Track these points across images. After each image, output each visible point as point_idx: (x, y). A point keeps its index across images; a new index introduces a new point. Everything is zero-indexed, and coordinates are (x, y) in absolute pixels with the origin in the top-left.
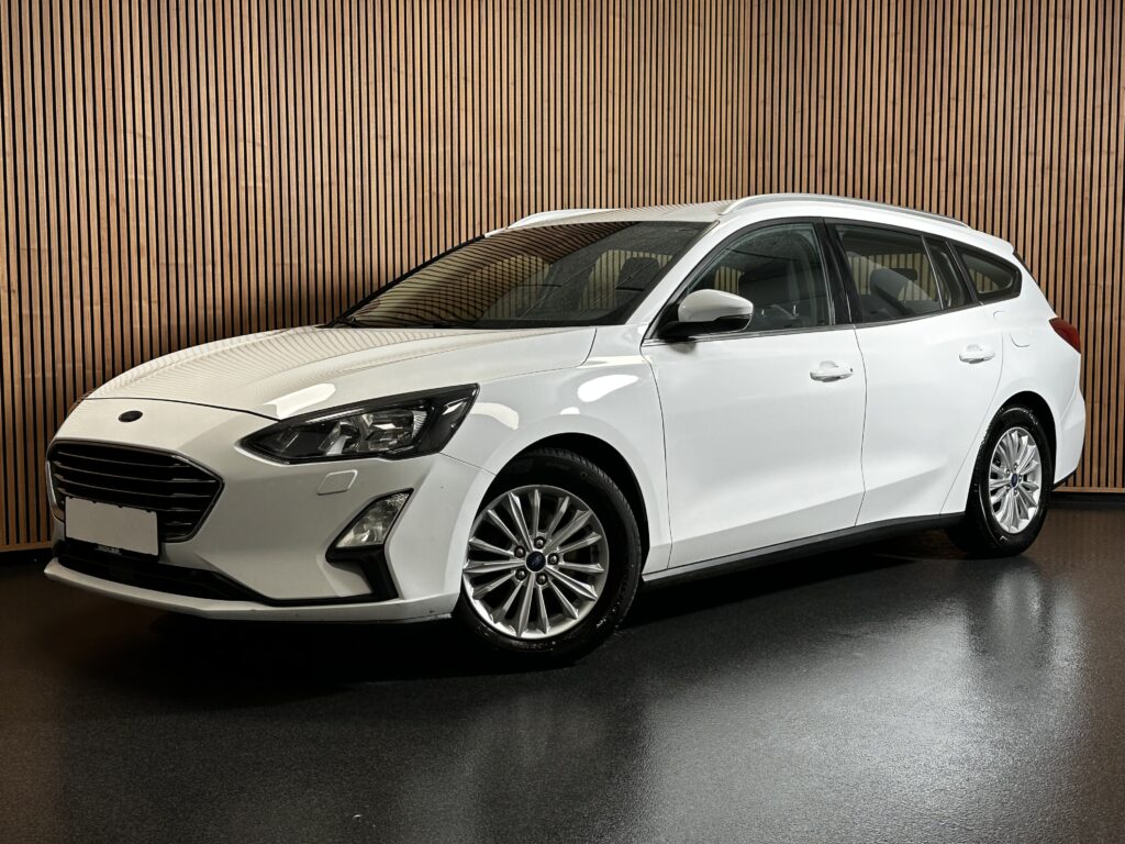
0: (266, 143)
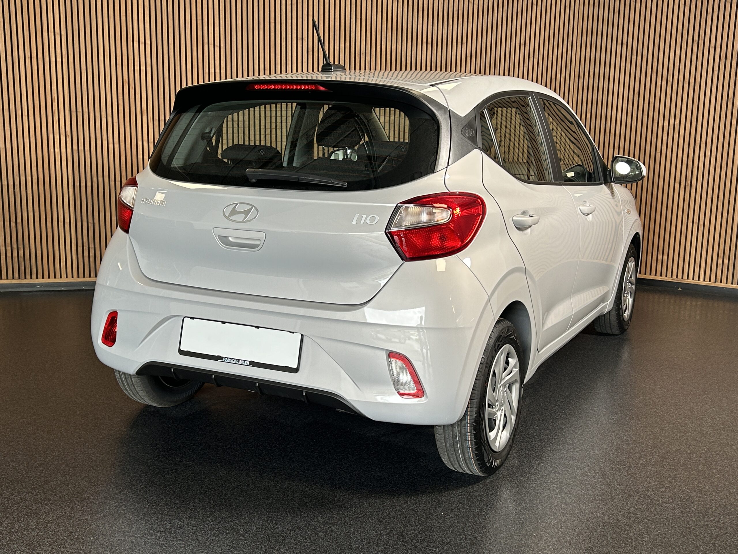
0: (222, 45)
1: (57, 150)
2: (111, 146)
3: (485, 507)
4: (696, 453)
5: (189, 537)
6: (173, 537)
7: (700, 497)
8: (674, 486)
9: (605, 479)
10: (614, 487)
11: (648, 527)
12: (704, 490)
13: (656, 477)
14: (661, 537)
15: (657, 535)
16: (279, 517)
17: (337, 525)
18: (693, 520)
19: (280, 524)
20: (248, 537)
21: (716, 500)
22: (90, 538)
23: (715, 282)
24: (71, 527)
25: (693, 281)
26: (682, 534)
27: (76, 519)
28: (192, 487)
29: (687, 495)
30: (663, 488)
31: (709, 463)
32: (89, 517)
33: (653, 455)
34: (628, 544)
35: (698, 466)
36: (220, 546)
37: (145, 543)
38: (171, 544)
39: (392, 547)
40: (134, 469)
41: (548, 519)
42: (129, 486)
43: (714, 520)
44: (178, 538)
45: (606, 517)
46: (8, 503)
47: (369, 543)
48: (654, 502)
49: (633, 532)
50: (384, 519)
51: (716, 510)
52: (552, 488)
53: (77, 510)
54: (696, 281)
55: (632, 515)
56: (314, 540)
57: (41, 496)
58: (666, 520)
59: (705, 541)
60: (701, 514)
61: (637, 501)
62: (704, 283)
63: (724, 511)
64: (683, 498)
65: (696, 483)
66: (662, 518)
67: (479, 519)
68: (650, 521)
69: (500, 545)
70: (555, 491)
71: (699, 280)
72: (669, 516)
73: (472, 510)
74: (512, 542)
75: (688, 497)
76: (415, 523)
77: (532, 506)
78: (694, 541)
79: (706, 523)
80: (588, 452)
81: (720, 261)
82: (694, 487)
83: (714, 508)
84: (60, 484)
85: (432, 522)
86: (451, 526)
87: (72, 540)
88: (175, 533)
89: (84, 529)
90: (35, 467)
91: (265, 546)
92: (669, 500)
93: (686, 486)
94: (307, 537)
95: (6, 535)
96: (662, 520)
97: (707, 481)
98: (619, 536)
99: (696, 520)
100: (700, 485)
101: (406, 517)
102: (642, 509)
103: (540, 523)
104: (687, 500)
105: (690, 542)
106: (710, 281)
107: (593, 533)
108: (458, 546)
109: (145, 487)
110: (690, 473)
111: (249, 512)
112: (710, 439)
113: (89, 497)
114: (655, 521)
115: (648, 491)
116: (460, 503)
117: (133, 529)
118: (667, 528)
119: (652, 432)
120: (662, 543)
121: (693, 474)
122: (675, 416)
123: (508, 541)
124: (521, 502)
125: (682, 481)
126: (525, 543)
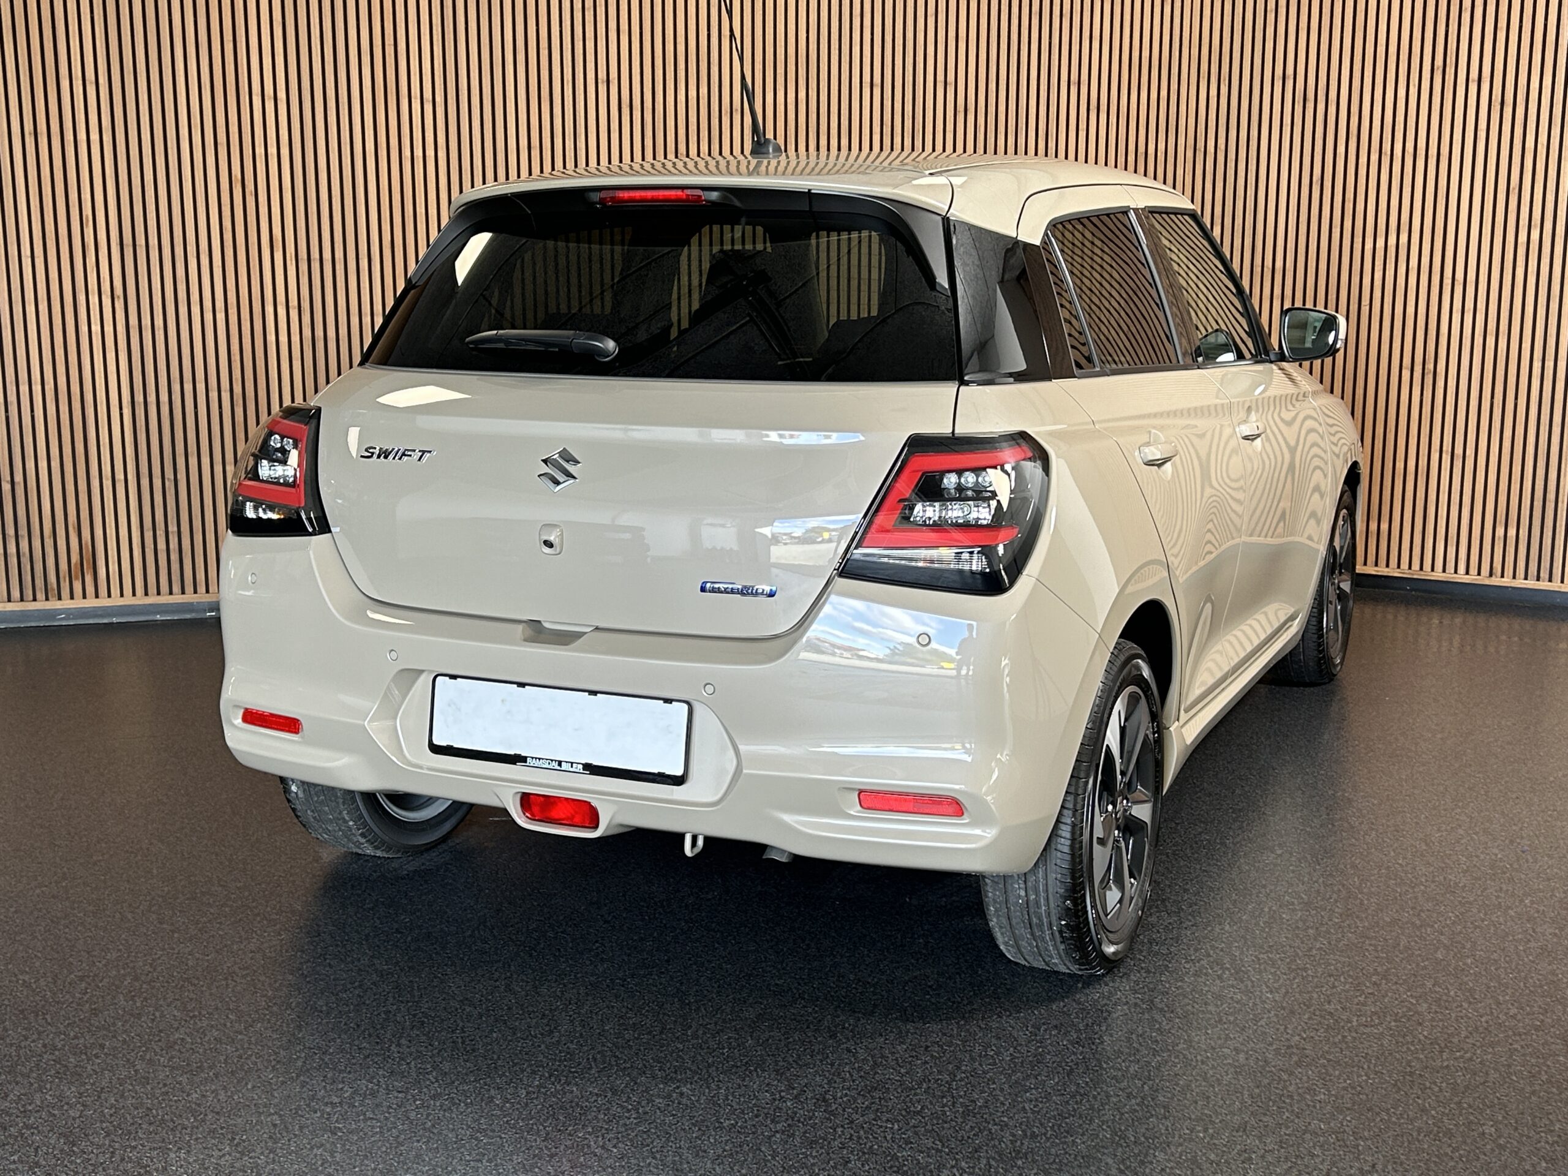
1: (96, 328)
2: (209, 316)
3: (994, 1041)
4: (1432, 926)
5: (389, 1113)
6: (356, 1113)
7: (1436, 1012)
8: (1383, 992)
9: (1242, 982)
10: (1260, 997)
11: (1327, 1073)
12: (1445, 998)
13: (1349, 976)
14: (1353, 1092)
15: (1345, 1089)
16: (573, 1070)
17: (691, 1083)
18: (1418, 1059)
19: (577, 1085)
20: (511, 1111)
21: (1470, 1018)
22: (188, 1119)
23: (1491, 575)
24: (148, 1098)
25: (1444, 574)
26: (1395, 1085)
27: (159, 1083)
28: (395, 1015)
29: (1410, 1010)
30: (1360, 996)
31: (1459, 946)
32: (184, 1079)
33: (1343, 931)
34: (1283, 1108)
35: (1436, 952)
36: (453, 1130)
37: (301, 1128)
38: (354, 1126)
39: (803, 1123)
40: (275, 982)
41: (1123, 1061)
42: (265, 1015)
43: (1462, 1057)
44: (369, 1114)
45: (1242, 1056)
46: (19, 1056)
47: (757, 1116)
48: (1342, 1024)
49: (1296, 1084)
50: (789, 1070)
51: (1467, 1037)
52: (1134, 1001)
53: (159, 1065)
54: (1449, 576)
55: (1295, 1050)
56: (645, 1113)
57: (86, 1040)
58: (1363, 1060)
59: (1442, 1099)
60: (1437, 1047)
61: (1306, 1023)
62: (1467, 579)
63: (1483, 1039)
64: (1400, 1015)
65: (1429, 984)
66: (1357, 1056)
67: (981, 1065)
68: (1331, 1060)
69: (1022, 1115)
70: (1139, 1006)
71: (1456, 572)
72: (1370, 1052)
73: (968, 1048)
74: (1047, 1107)
75: (1411, 1013)
76: (852, 1076)
77: (1090, 1038)
78: (1418, 1098)
79: (1445, 1064)
80: (1209, 929)
81: (1500, 531)
82: (1426, 993)
83: (1464, 1034)
84: (123, 1016)
85: (885, 1072)
86: (924, 1080)
87: (150, 1124)
88: (361, 1105)
89: (176, 1101)
90: (70, 984)
91: (545, 1128)
92: (1372, 1020)
93: (1409, 991)
94: (630, 1107)
95: (17, 1117)
96: (1356, 1059)
97: (1452, 981)
98: (1267, 1093)
99: (1426, 1057)
100: (1437, 989)
101: (832, 1065)
102: (1317, 1038)
103: (1105, 1069)
104: (1409, 1020)
105: (1411, 1101)
106: (1479, 574)
107: (1214, 1088)
108: (938, 1118)
109: (299, 1017)
110: (1418, 965)
111: (512, 1061)
112: (1464, 898)
113: (183, 1039)
114: (1341, 1062)
115: (1329, 1002)
116: (944, 1034)
117: (276, 1100)
118: (1366, 1075)
119: (1343, 885)
120: (1354, 1104)
121: (1425, 968)
122: (1392, 854)
123: (1040, 1105)
124: (1069, 1029)
125: (1401, 981)
126: (1074, 1110)
